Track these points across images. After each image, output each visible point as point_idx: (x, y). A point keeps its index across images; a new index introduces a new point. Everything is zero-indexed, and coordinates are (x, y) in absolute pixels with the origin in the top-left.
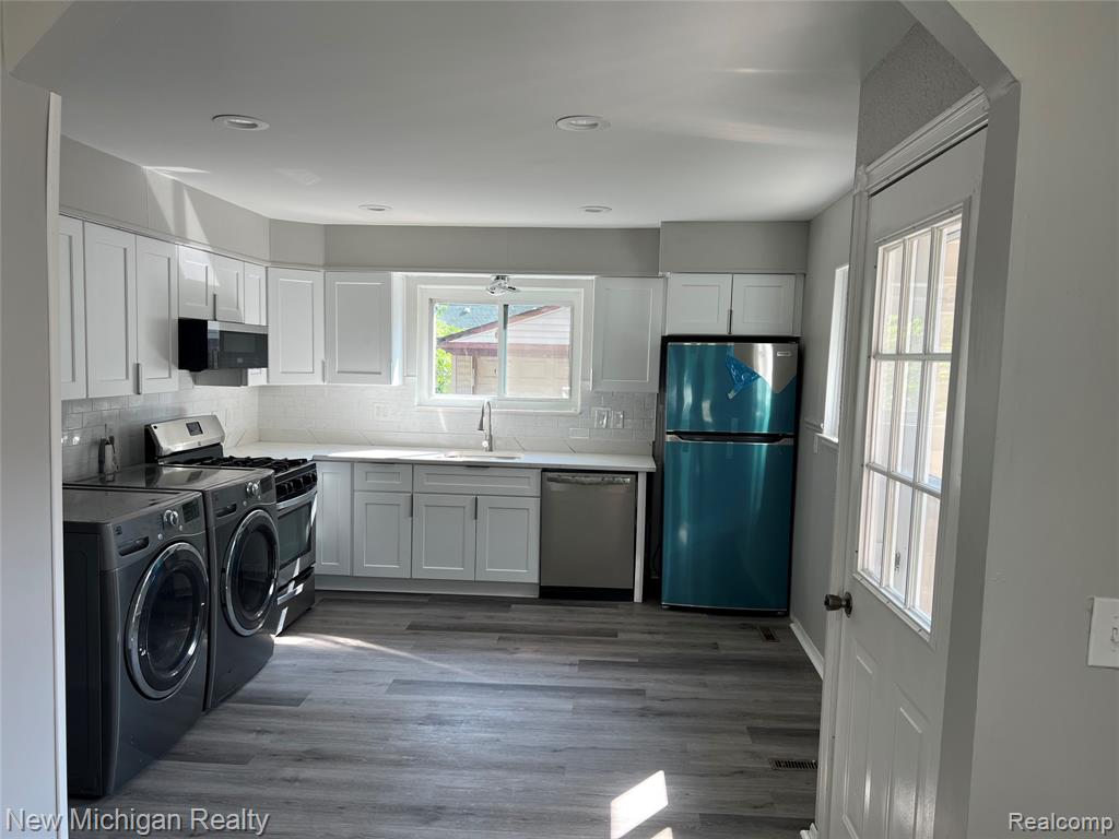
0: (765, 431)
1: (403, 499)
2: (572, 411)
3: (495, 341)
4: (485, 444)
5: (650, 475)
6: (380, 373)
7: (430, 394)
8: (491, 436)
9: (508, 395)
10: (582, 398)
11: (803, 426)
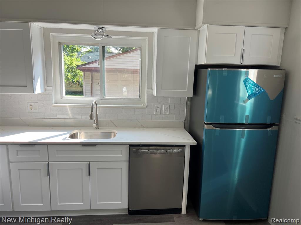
1: (42, 166)
2: (142, 106)
3: (99, 67)
4: (94, 125)
5: (192, 147)
6: (26, 86)
7: (62, 97)
8: (97, 120)
9: (107, 97)
10: (147, 99)
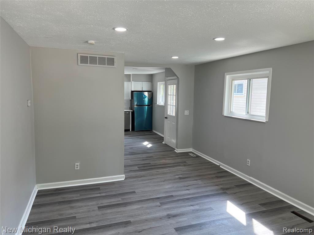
0: (147, 104)
5: (132, 112)
11: (153, 103)
